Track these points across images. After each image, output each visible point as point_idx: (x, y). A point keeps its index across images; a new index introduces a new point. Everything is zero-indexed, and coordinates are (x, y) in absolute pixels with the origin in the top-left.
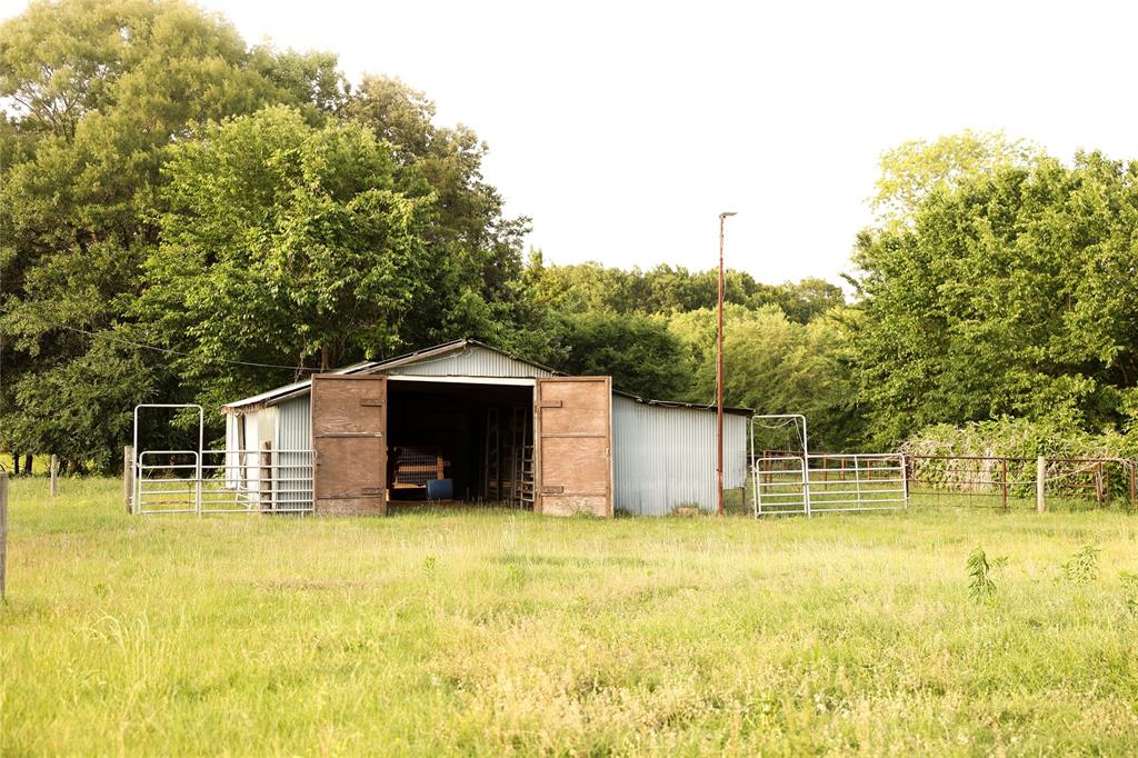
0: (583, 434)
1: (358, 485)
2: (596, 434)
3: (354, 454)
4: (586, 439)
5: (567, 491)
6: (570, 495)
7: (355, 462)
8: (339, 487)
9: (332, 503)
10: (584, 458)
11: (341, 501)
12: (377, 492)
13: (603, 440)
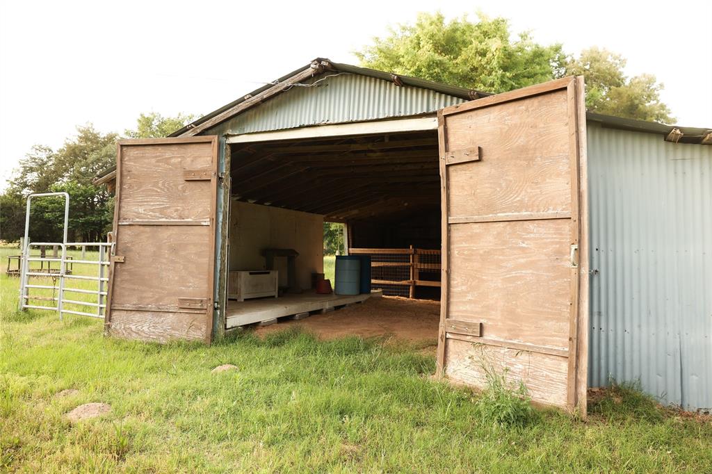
0: (525, 214)
1: (174, 294)
2: (550, 213)
3: (174, 250)
4: (531, 225)
5: (489, 336)
6: (496, 345)
7: (172, 262)
8: (150, 294)
9: (137, 316)
10: (524, 266)
11: (148, 316)
12: (198, 306)
13: (567, 227)
